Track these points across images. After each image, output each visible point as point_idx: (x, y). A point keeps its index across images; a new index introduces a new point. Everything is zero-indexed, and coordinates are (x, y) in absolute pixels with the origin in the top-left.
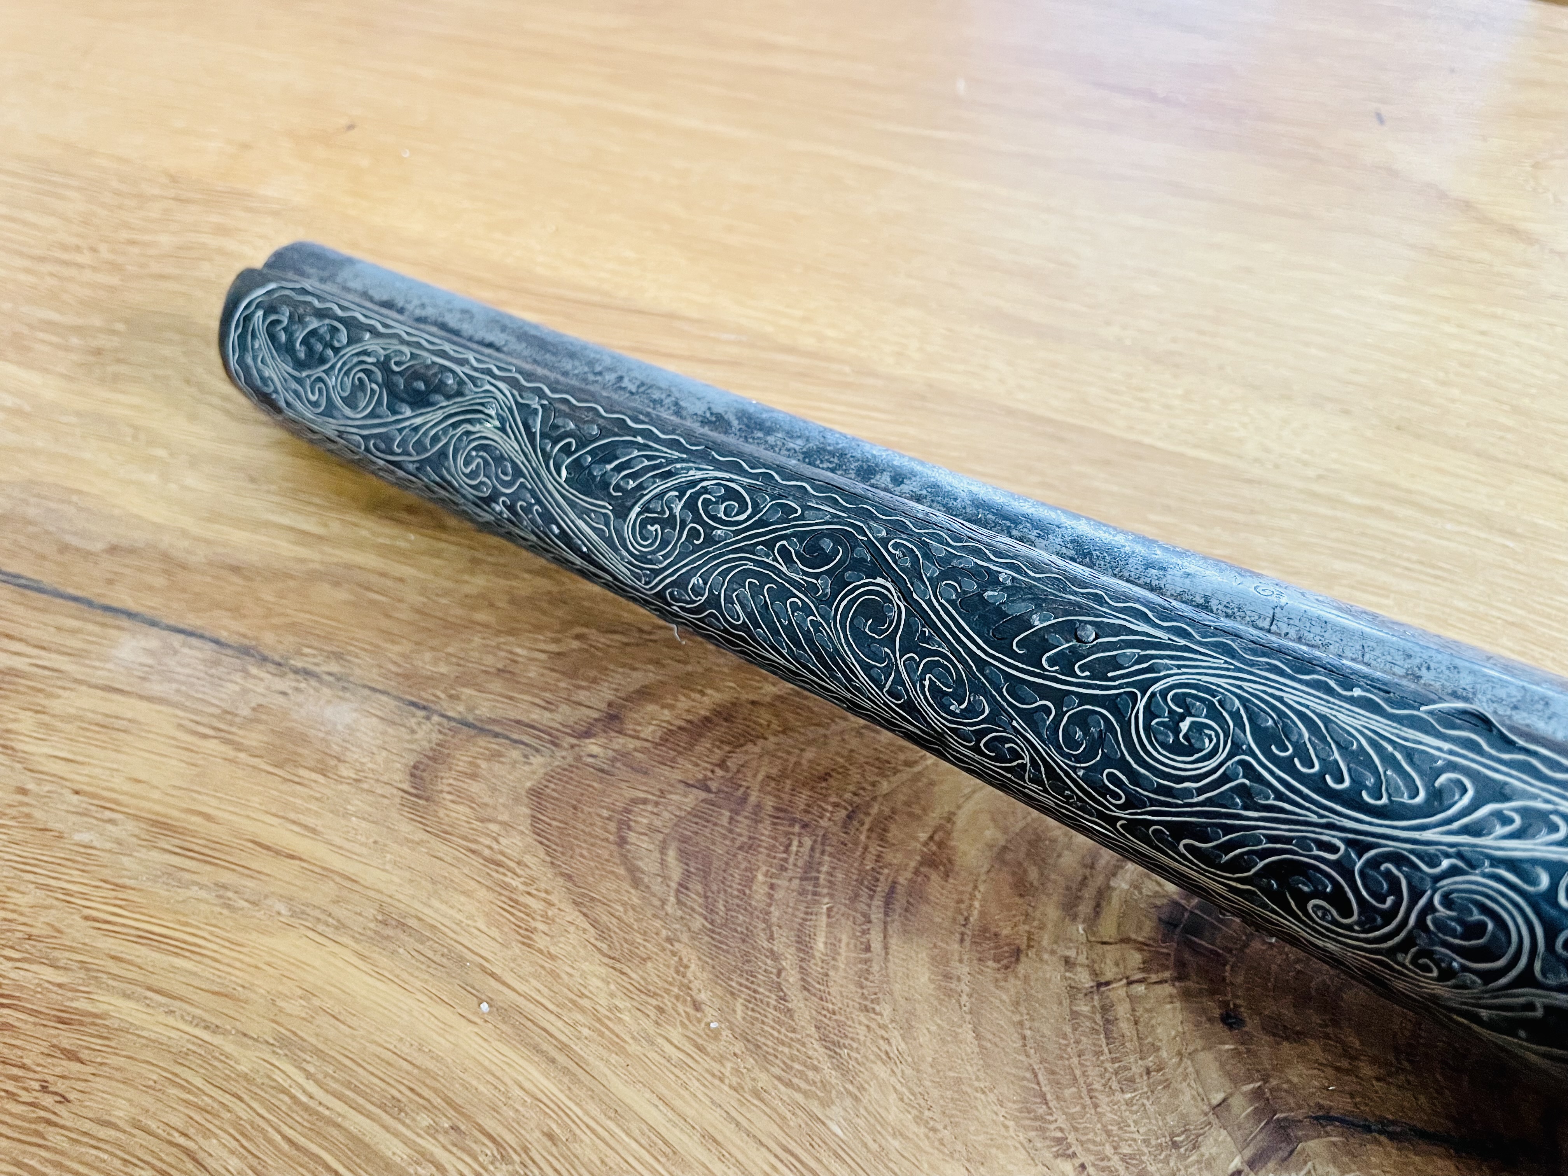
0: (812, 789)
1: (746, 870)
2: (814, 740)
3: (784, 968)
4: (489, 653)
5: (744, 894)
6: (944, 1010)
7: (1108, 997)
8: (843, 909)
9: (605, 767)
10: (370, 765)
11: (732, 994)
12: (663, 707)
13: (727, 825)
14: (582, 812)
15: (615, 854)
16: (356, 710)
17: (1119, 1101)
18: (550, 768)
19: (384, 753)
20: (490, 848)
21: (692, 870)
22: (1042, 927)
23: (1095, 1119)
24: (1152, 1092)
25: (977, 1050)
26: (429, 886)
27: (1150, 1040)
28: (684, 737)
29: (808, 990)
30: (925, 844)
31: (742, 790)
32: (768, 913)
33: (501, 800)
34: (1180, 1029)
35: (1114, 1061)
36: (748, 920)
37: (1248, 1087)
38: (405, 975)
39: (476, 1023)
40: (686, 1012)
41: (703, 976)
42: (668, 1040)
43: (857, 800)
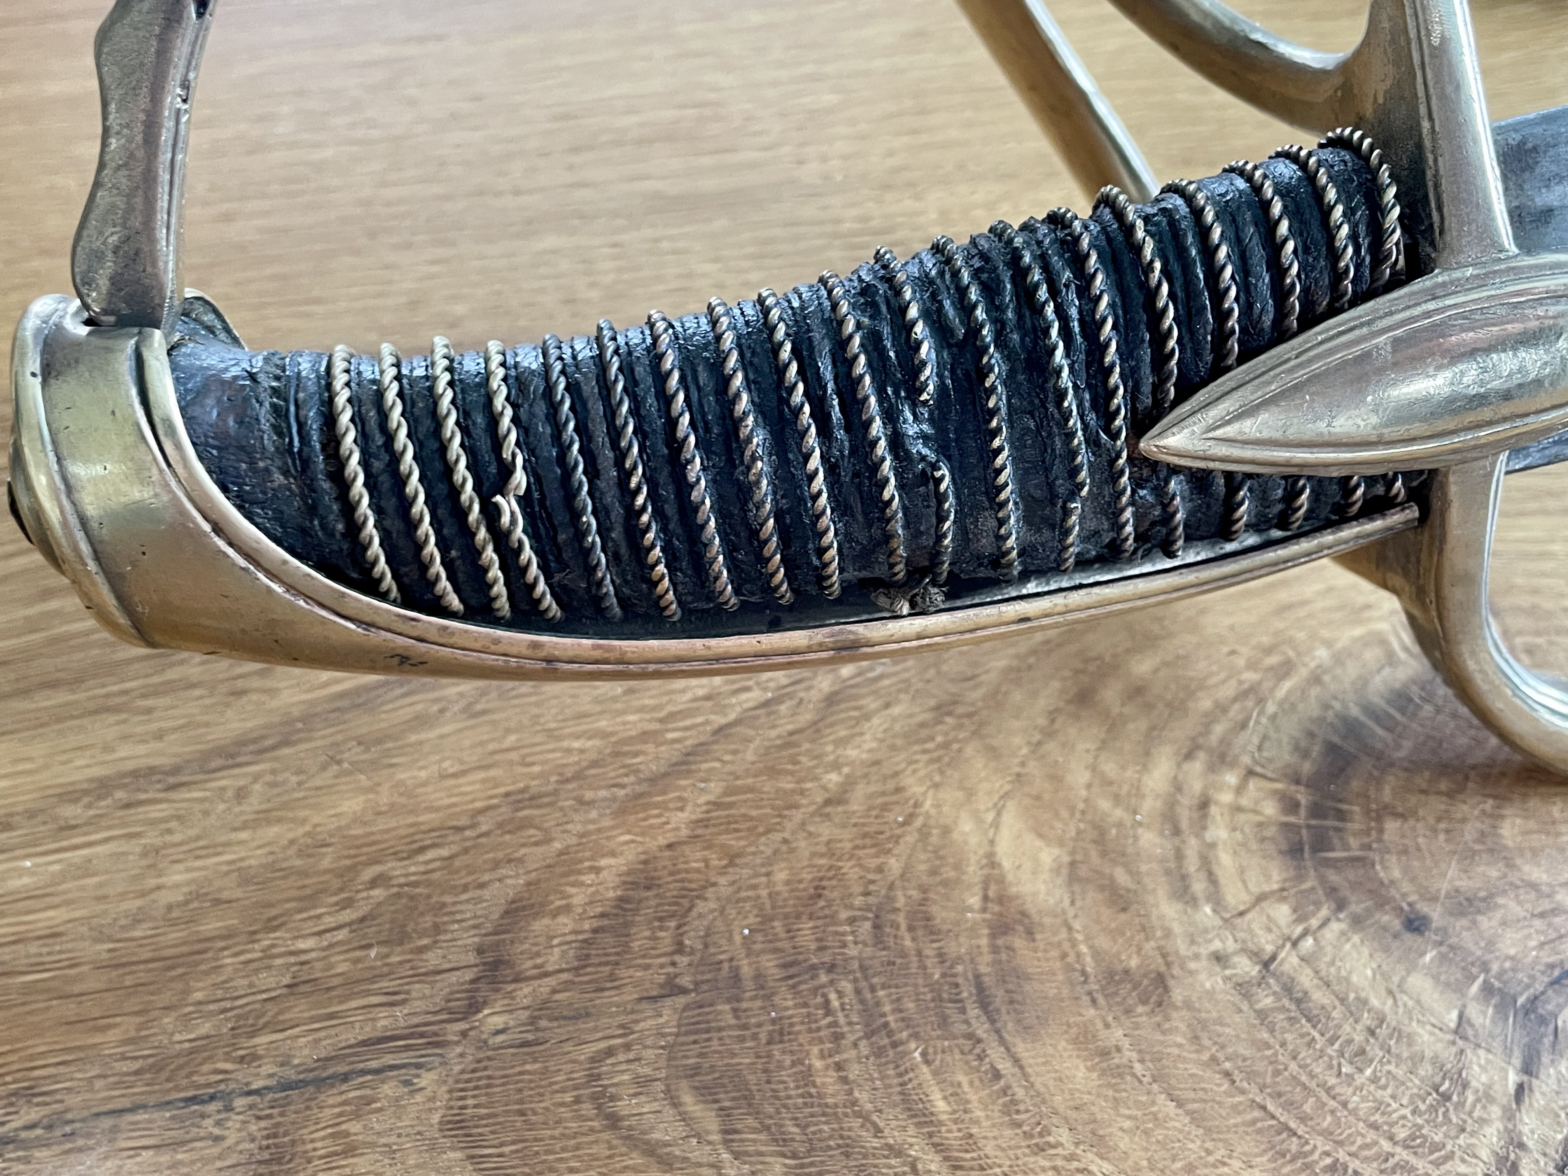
0: (811, 917)
1: (793, 1064)
2: (775, 852)
3: (916, 1159)
5: (811, 1096)
6: (1124, 1094)
7: (1282, 973)
8: (939, 1044)
9: (530, 1037)
12: (555, 914)
13: (733, 1022)
14: (535, 1113)
15: (615, 1142)
17: (1363, 1085)
18: (451, 1080)
21: (727, 1104)
22: (1168, 934)
23: (1352, 1119)
24: (1389, 1053)
25: (1187, 1120)
27: (1352, 996)
28: (608, 939)
29: (960, 1168)
30: (984, 910)
31: (726, 965)
32: (854, 1103)
34: (1375, 966)
35: (1331, 1042)
36: (836, 1126)
37: (1475, 988)
43: (873, 900)
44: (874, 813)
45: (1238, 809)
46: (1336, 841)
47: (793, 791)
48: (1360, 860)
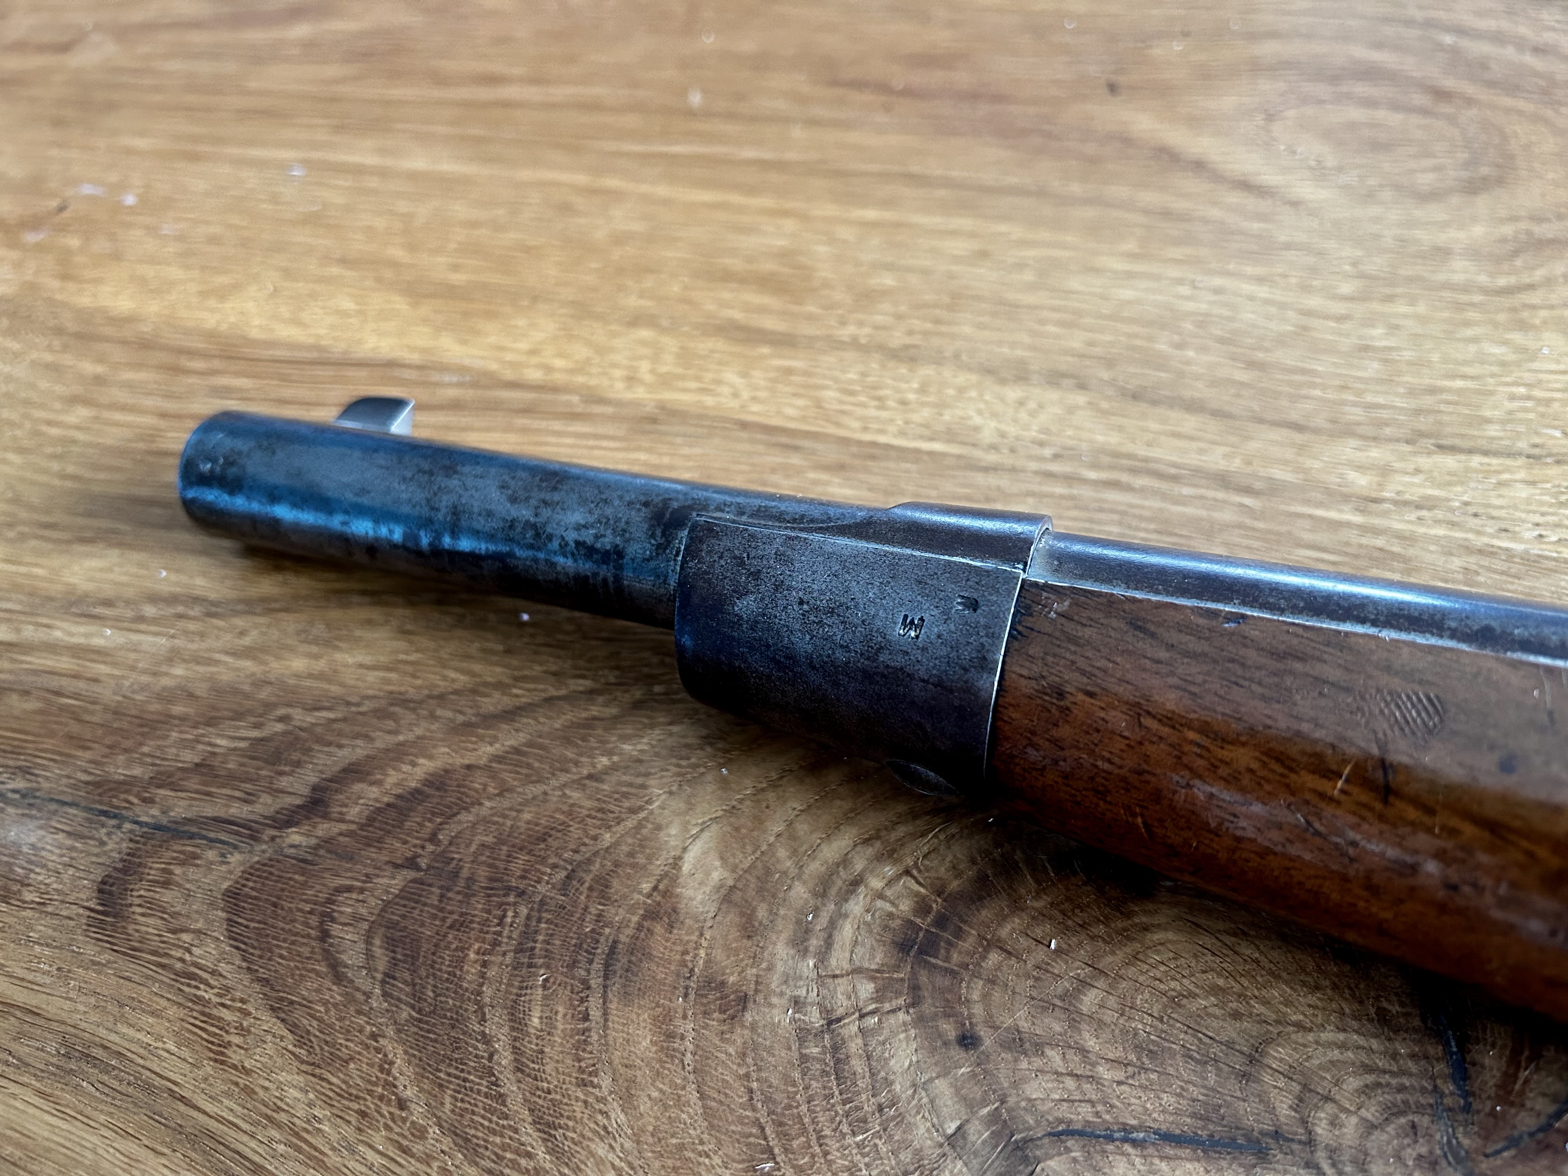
0: (530, 853)
1: (456, 950)
2: (534, 798)
3: (496, 1051)
4: (185, 748)
5: (455, 975)
6: (666, 1072)
7: (839, 1034)
8: (560, 978)
9: (309, 857)
10: (55, 886)
11: (441, 1086)
12: (371, 783)
13: (436, 903)
14: (282, 909)
15: (317, 950)
16: (41, 828)
17: (849, 1146)
18: (248, 865)
19: (71, 871)
20: (182, 960)
21: (399, 957)
22: (770, 968)
23: (824, 1167)
24: (885, 1130)
25: (700, 1111)
26: (116, 1010)
27: (883, 1074)
28: (393, 813)
29: (522, 1072)
30: (649, 896)
31: (455, 863)
32: (479, 994)
33: (195, 907)
34: (914, 1059)
35: (844, 1102)
36: (458, 1004)
37: (985, 1111)
38: (88, 1111)
39: (163, 1154)
40: (390, 1113)
41: (410, 1071)
42: (371, 1147)
43: (578, 857)
44: (616, 796)
45: (881, 896)
46: (942, 952)
47: (571, 760)
48: (953, 973)
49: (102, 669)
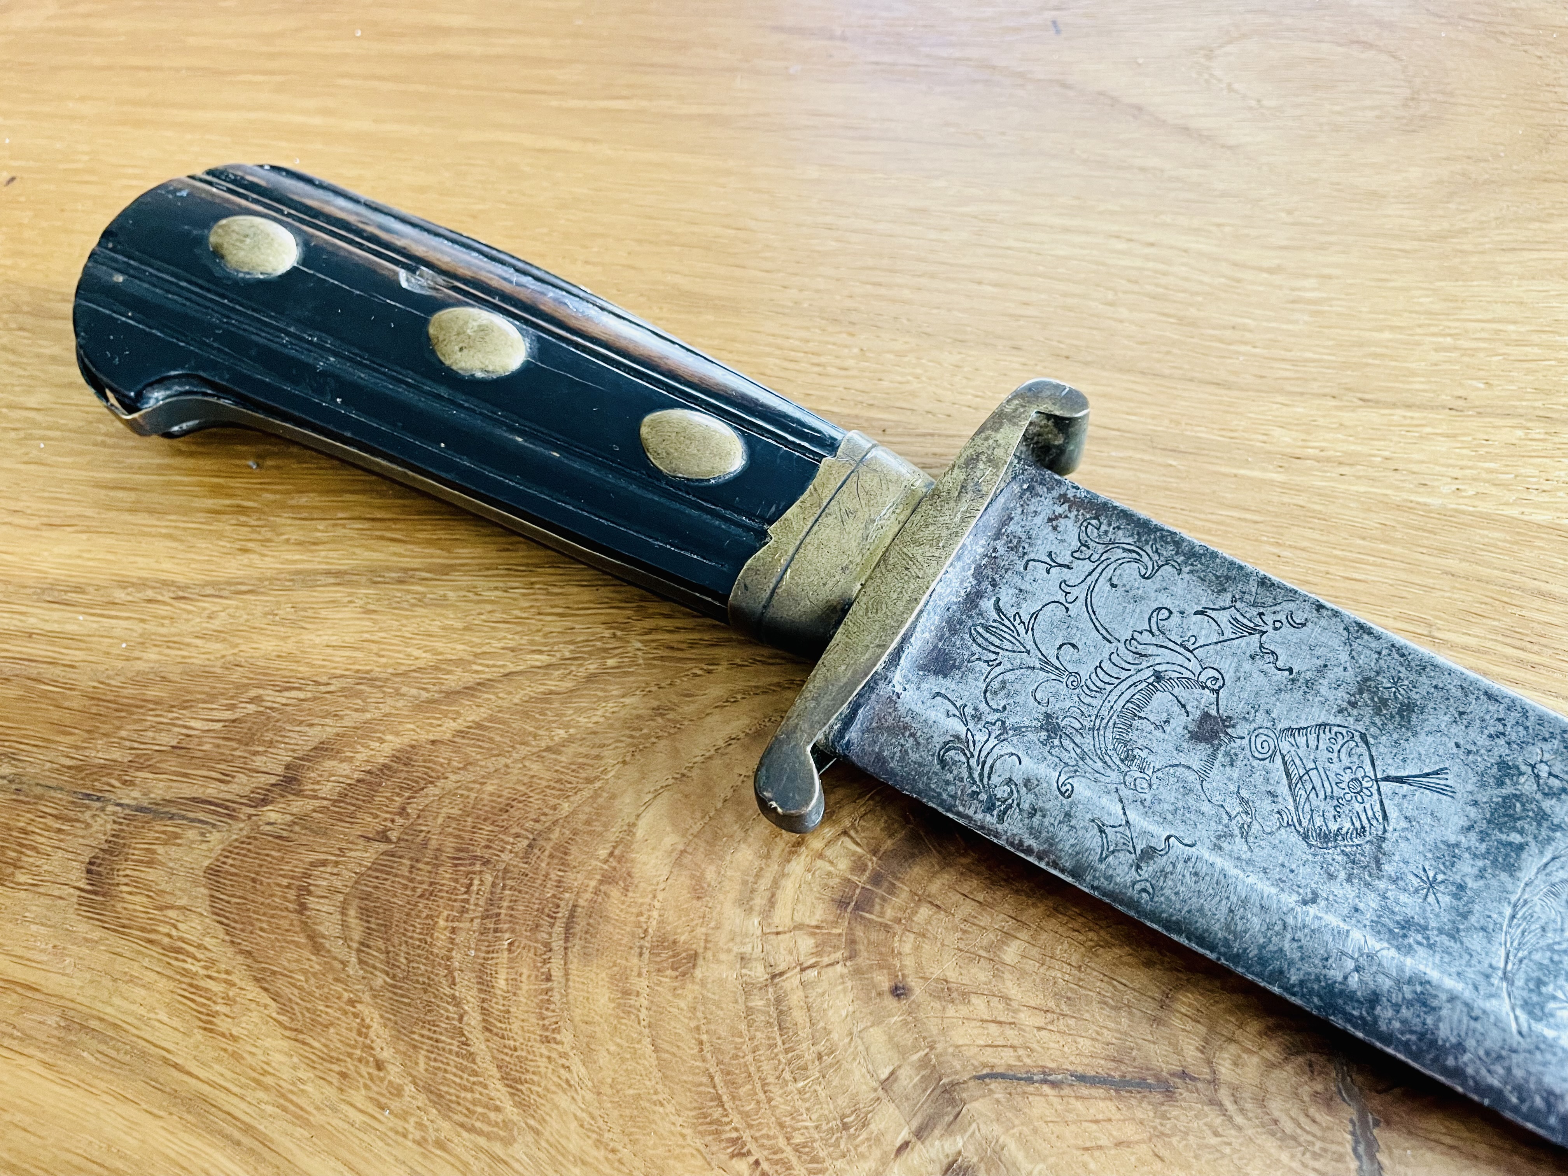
0: (493, 823)
1: (427, 917)
2: (496, 771)
3: (466, 1012)
4: (161, 731)
5: (426, 942)
6: (623, 1027)
7: (781, 988)
8: (524, 941)
9: (285, 834)
10: (46, 867)
11: (415, 1047)
12: (341, 761)
13: (407, 874)
14: (261, 883)
15: (295, 922)
16: (29, 812)
17: (792, 1092)
18: (227, 843)
19: (60, 853)
20: (170, 936)
21: (373, 926)
22: (717, 928)
23: (769, 1112)
24: (824, 1077)
25: (655, 1063)
26: (110, 984)
27: (822, 1024)
28: (363, 788)
29: (490, 1031)
30: (606, 861)
31: (423, 835)
32: (449, 959)
33: (178, 885)
34: (851, 1009)
35: (787, 1051)
36: (429, 969)
37: (915, 1057)
38: (89, 1078)
39: (160, 1117)
40: (369, 1074)
41: (386, 1034)
42: (351, 1105)
43: (538, 826)
44: (573, 767)
45: (821, 856)
46: (877, 908)
47: (530, 733)
48: (887, 928)
49: (80, 655)
